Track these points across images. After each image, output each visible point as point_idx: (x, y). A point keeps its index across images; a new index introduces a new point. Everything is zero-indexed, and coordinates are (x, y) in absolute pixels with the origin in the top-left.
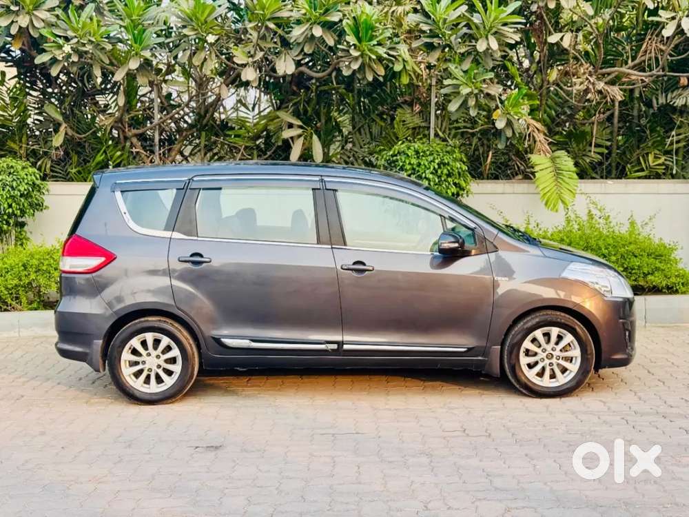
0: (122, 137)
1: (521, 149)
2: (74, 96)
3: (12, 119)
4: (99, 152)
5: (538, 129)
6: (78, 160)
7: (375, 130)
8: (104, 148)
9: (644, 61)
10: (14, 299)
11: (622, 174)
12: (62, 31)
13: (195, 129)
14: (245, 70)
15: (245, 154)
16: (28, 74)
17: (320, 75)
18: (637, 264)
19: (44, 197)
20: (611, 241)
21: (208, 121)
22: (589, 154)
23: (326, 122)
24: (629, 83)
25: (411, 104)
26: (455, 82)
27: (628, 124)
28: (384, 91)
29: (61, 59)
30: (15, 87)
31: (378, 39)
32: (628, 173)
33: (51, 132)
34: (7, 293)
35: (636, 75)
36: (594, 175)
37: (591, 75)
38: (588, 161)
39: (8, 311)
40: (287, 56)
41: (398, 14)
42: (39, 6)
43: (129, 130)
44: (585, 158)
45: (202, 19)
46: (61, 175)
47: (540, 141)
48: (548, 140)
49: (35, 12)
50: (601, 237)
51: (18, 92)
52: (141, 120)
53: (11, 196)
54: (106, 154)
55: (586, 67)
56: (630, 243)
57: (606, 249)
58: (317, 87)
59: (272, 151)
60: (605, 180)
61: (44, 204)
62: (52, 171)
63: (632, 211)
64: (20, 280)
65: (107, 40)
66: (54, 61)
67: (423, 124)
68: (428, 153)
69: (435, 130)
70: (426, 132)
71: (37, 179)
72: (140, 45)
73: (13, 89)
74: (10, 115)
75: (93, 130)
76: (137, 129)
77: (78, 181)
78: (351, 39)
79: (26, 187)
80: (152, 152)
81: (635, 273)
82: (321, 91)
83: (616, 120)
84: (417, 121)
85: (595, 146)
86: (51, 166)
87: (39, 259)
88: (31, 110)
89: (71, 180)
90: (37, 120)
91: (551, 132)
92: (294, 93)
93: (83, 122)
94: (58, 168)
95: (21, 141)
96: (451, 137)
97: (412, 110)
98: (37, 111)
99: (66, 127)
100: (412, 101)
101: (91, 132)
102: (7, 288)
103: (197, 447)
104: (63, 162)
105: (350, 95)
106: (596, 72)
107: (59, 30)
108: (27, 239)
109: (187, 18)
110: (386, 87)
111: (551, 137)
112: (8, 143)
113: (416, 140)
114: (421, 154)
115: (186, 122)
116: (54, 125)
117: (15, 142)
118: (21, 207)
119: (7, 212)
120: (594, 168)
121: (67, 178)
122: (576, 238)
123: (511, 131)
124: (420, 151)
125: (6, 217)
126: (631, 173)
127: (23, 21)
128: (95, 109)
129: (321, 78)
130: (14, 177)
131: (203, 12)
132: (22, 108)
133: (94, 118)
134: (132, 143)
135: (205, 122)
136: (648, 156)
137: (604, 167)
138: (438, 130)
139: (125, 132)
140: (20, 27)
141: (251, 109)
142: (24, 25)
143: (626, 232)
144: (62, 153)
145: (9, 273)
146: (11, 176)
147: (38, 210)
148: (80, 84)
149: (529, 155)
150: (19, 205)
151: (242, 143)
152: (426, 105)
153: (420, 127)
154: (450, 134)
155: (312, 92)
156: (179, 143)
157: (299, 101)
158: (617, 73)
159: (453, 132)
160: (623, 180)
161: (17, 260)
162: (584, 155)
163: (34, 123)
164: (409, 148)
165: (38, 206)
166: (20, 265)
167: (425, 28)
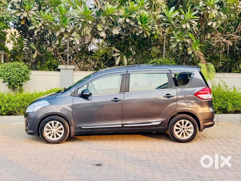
0: (56, 55)
1: (195, 62)
2: (40, 41)
3: (18, 48)
4: (48, 60)
5: (201, 55)
6: (40, 63)
7: (144, 54)
8: (50, 59)
9: (239, 32)
10: (18, 111)
11: (230, 71)
12: (38, 18)
13: (81, 53)
14: (101, 33)
15: (99, 62)
16: (24, 33)
17: (126, 35)
18: (237, 103)
19: (30, 76)
20: (228, 94)
21: (86, 50)
22: (219, 64)
23: (127, 51)
24: (233, 40)
25: (156, 46)
26: (174, 38)
27: (232, 54)
28: (147, 41)
29: (38, 28)
30: (19, 37)
31: (148, 23)
32: (232, 71)
33: (31, 53)
34: (16, 109)
35: (236, 37)
36: (220, 71)
37: (221, 37)
38: (218, 66)
39: (16, 115)
40: (116, 28)
41: (155, 15)
42: (30, 9)
43: (58, 53)
44: (217, 65)
45: (87, 15)
46: (34, 68)
47: (202, 59)
48: (204, 59)
49: (29, 12)
50: (224, 93)
51: (20, 39)
52: (63, 49)
53: (19, 75)
54: (50, 61)
55: (219, 34)
56: (235, 95)
57: (227, 97)
58: (124, 39)
59: (108, 61)
60: (224, 73)
61: (30, 78)
62: (31, 66)
63: (234, 84)
64: (21, 104)
65: (54, 22)
66: (36, 29)
67: (161, 53)
68: (164, 62)
69: (165, 55)
70: (162, 55)
71: (27, 69)
72: (65, 23)
73: (18, 38)
74: (17, 47)
75: (46, 53)
76: (61, 52)
77: (40, 70)
78: (139, 23)
79: (24, 72)
80: (66, 61)
81: (236, 106)
82: (125, 41)
83: (228, 52)
84: (159, 51)
85: (221, 61)
86: (31, 65)
87: (28, 97)
88: (24, 45)
89: (38, 70)
90: (26, 49)
91: (205, 56)
92: (116, 41)
93: (42, 50)
94: (33, 66)
95: (20, 56)
96: (170, 57)
97: (157, 48)
98: (26, 46)
99: (37, 52)
100: (157, 45)
101: (45, 53)
102: (16, 107)
103: (93, 164)
104: (35, 63)
105: (136, 42)
106: (222, 35)
107: (37, 18)
108: (23, 90)
109: (82, 15)
110: (148, 39)
111: (205, 58)
112: (16, 57)
113: (159, 58)
114: (162, 63)
115: (78, 50)
116: (32, 51)
117: (18, 56)
118: (22, 79)
119: (17, 81)
120: (220, 69)
121: (36, 69)
122: (216, 93)
123: (194, 55)
124: (161, 62)
125: (16, 82)
126: (233, 71)
127: (25, 15)
128: (47, 45)
129: (126, 36)
130: (20, 68)
131: (87, 13)
132: (22, 45)
133: (46, 48)
134: (59, 57)
135: (85, 50)
136: (239, 65)
137: (224, 68)
138: (166, 55)
139: (57, 54)
140: (24, 17)
141: (101, 46)
142: (25, 16)
143: (233, 91)
144: (35, 60)
145: (17, 102)
146: (19, 68)
147: (27, 80)
148: (42, 37)
149: (198, 64)
150: (21, 78)
151: (97, 58)
152: (162, 46)
153: (160, 53)
154: (170, 56)
155: (122, 41)
156: (75, 57)
157: (118, 44)
158: (229, 36)
159: (171, 55)
160: (231, 73)
161: (20, 98)
162: (217, 64)
163: (25, 50)
164: (157, 61)
165: (28, 79)
166: (21, 99)
167: (164, 20)
